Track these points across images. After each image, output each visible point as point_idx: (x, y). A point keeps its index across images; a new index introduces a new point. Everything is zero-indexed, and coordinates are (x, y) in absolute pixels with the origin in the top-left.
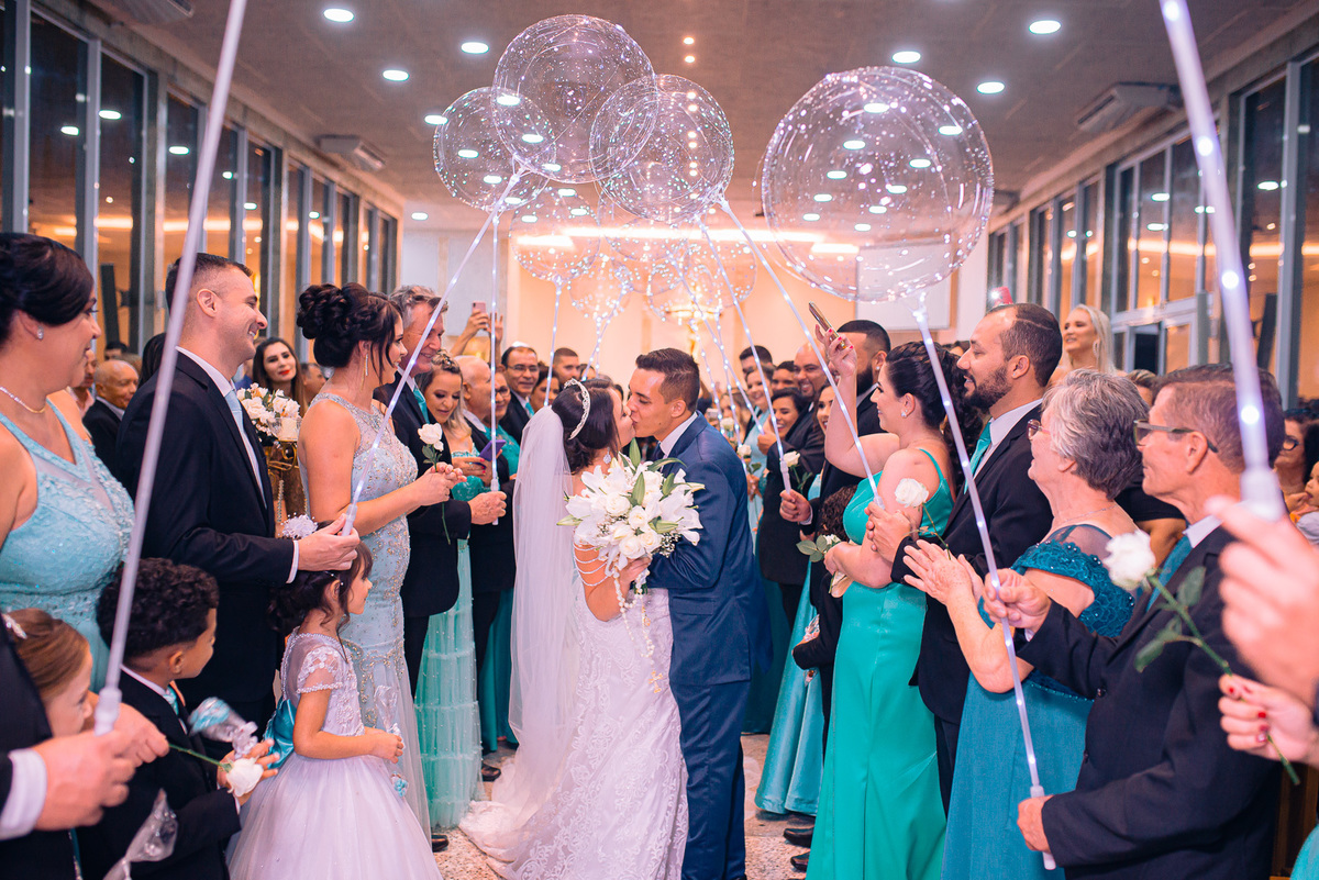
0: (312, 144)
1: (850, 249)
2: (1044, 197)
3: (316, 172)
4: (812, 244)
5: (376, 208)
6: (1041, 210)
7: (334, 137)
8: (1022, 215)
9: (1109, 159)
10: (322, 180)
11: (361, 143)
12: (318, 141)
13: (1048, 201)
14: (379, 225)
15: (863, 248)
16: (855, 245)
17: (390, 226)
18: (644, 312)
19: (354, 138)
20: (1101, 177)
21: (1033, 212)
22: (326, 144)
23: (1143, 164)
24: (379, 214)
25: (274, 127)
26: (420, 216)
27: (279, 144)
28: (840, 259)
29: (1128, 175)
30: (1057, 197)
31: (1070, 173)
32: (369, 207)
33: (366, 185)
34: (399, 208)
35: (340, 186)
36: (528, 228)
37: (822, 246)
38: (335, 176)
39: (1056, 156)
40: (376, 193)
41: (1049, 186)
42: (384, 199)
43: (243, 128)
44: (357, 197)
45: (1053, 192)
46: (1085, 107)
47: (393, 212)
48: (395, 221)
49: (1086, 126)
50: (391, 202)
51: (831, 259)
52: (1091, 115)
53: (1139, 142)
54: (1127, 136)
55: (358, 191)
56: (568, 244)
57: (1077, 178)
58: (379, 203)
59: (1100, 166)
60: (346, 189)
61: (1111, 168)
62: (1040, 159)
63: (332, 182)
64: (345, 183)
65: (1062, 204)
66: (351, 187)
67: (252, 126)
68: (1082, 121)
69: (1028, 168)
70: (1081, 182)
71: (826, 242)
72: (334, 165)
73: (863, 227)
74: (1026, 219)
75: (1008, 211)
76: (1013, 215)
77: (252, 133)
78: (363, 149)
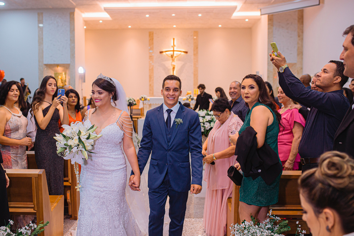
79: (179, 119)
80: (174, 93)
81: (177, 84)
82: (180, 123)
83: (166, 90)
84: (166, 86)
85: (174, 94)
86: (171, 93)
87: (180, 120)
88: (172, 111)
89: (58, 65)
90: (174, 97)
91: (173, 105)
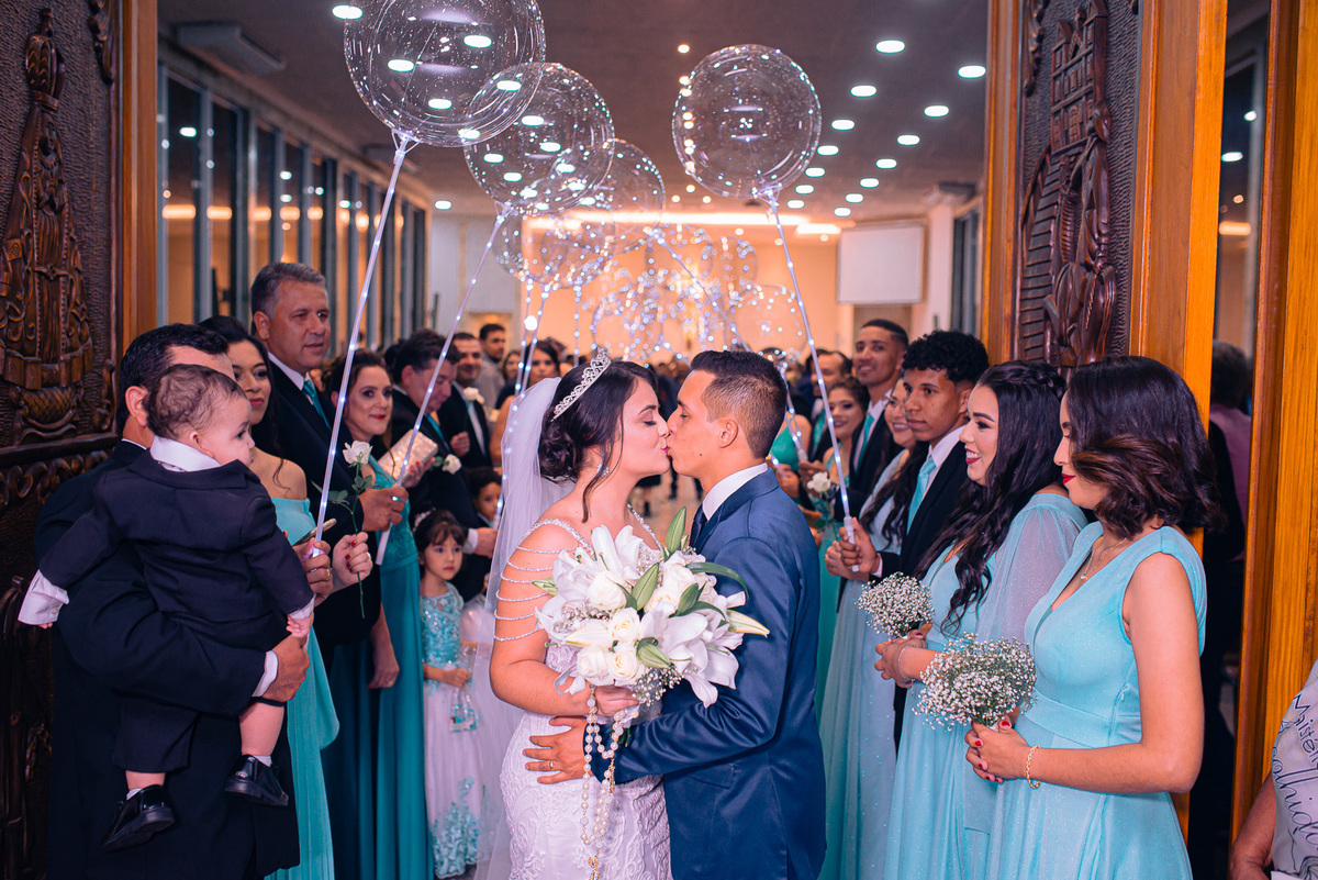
0: (359, 154)
1: (833, 230)
4: (796, 227)
5: (409, 202)
12: (363, 151)
15: (844, 230)
16: (836, 227)
17: (418, 218)
24: (412, 207)
26: (443, 205)
28: (823, 237)
34: (427, 201)
36: (540, 214)
37: (805, 226)
38: (377, 178)
47: (423, 205)
48: (423, 211)
50: (421, 197)
51: (817, 237)
56: (574, 228)
58: (411, 199)
63: (373, 182)
67: (316, 144)
71: (810, 224)
72: (375, 168)
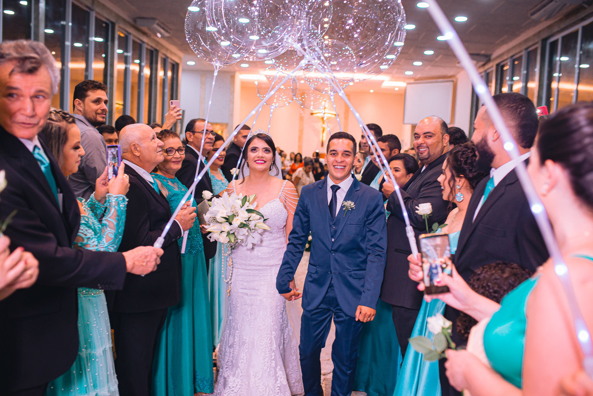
0: (131, 21)
1: (402, 84)
2: (505, 57)
3: (134, 36)
4: (383, 81)
5: (167, 57)
6: (502, 64)
7: (144, 18)
8: (492, 67)
9: (544, 36)
10: (138, 41)
11: (157, 22)
12: (135, 21)
13: (507, 59)
14: (169, 66)
15: (408, 84)
16: (404, 82)
17: (175, 67)
18: (301, 114)
19: (154, 19)
20: (539, 46)
21: (498, 65)
22: (139, 23)
23: (563, 38)
24: (169, 60)
25: (110, 11)
26: (191, 63)
27: (113, 20)
28: (397, 89)
29: (554, 45)
30: (512, 57)
31: (520, 44)
32: (164, 56)
33: (162, 45)
34: (180, 58)
35: (148, 44)
36: (244, 71)
37: (388, 82)
38: (145, 39)
39: (514, 35)
40: (167, 50)
41: (508, 51)
42: (171, 53)
43: (92, 10)
44: (157, 51)
45: (510, 54)
46: (536, 6)
47: (177, 60)
48: (178, 64)
49: (535, 17)
50: (175, 54)
51: (393, 89)
52: (539, 10)
53: (562, 26)
54: (555, 22)
55: (158, 48)
56: (264, 79)
57: (525, 47)
58: (169, 55)
59: (538, 40)
60: (151, 47)
61: (544, 41)
62: (505, 37)
63: (144, 42)
64: (150, 44)
65: (514, 61)
66: (154, 45)
67: (97, 9)
68: (533, 14)
69: (498, 42)
70: (526, 49)
71: (390, 80)
72: (144, 34)
73: (409, 73)
74: (494, 68)
75: (484, 65)
76: (487, 67)
77: (97, 13)
78: (158, 25)
79: (349, 202)
80: (343, 158)
81: (348, 145)
82: (351, 208)
83: (331, 154)
84: (332, 148)
85: (343, 160)
86: (339, 158)
87: (350, 204)
88: (339, 188)
89: (217, 124)
90: (343, 164)
91: (342, 179)
